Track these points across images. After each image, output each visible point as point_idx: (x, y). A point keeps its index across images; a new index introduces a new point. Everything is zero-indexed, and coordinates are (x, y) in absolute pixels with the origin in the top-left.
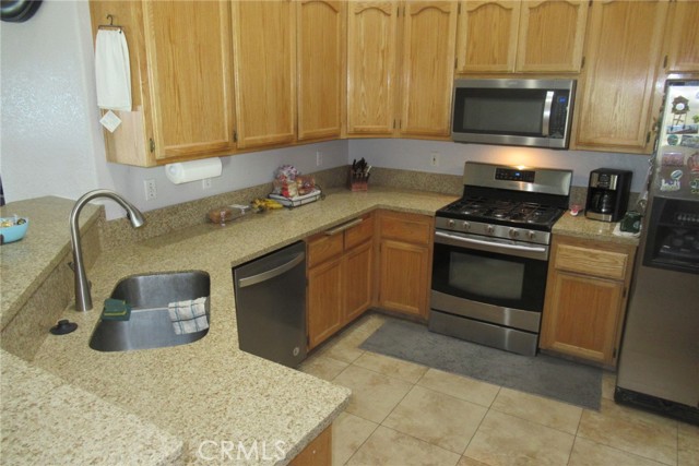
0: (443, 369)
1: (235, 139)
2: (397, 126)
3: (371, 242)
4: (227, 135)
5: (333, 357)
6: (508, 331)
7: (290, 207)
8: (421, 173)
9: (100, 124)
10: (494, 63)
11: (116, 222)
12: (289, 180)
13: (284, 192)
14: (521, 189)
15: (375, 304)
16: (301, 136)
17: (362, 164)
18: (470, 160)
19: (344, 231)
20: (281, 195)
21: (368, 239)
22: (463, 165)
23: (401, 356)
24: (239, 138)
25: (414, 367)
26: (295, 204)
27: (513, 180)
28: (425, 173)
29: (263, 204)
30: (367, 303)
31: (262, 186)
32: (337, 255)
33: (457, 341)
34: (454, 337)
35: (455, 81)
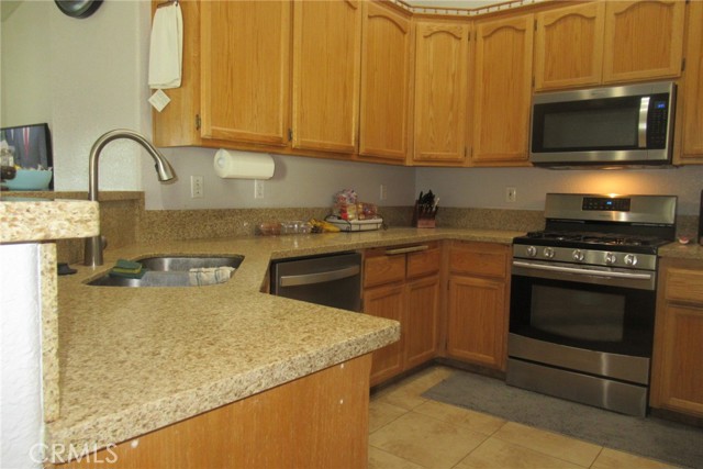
0: (524, 423)
1: (290, 139)
2: (468, 155)
3: (437, 276)
4: (281, 131)
5: (389, 403)
6: (606, 383)
7: (348, 231)
8: (494, 210)
9: (149, 104)
10: (577, 76)
11: (155, 213)
12: (348, 202)
13: (343, 215)
14: (614, 219)
15: (442, 354)
16: (362, 151)
17: (429, 198)
18: (551, 192)
19: (407, 253)
20: (339, 218)
21: (434, 273)
22: (543, 197)
23: (472, 407)
24: (295, 138)
25: (489, 418)
26: (354, 228)
27: (604, 209)
28: (500, 210)
29: (319, 224)
30: (433, 350)
31: (319, 209)
32: (397, 282)
33: (541, 396)
34: (537, 392)
35: (533, 98)
